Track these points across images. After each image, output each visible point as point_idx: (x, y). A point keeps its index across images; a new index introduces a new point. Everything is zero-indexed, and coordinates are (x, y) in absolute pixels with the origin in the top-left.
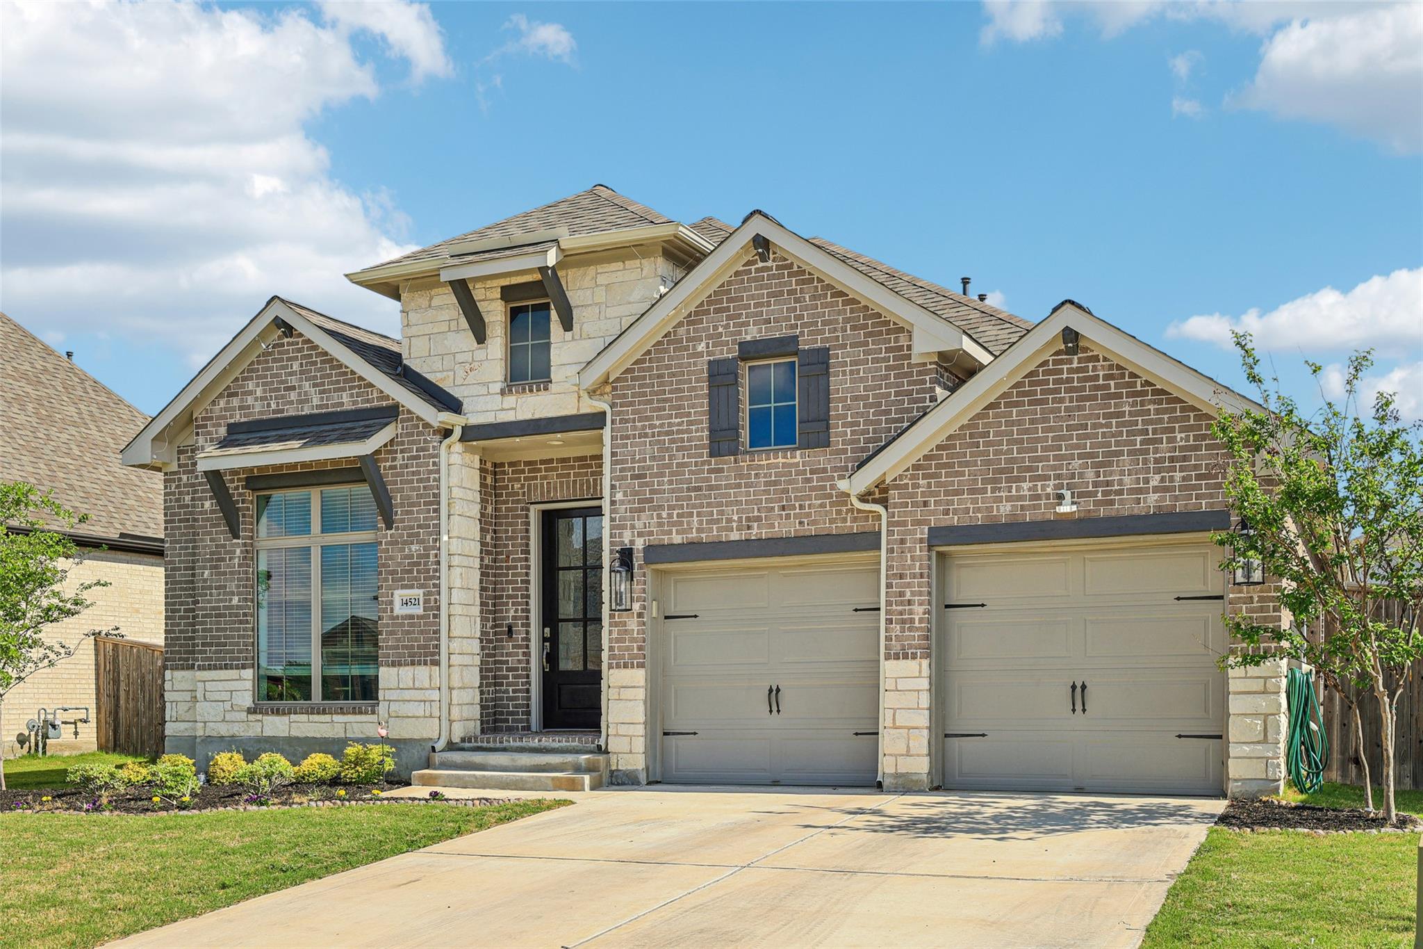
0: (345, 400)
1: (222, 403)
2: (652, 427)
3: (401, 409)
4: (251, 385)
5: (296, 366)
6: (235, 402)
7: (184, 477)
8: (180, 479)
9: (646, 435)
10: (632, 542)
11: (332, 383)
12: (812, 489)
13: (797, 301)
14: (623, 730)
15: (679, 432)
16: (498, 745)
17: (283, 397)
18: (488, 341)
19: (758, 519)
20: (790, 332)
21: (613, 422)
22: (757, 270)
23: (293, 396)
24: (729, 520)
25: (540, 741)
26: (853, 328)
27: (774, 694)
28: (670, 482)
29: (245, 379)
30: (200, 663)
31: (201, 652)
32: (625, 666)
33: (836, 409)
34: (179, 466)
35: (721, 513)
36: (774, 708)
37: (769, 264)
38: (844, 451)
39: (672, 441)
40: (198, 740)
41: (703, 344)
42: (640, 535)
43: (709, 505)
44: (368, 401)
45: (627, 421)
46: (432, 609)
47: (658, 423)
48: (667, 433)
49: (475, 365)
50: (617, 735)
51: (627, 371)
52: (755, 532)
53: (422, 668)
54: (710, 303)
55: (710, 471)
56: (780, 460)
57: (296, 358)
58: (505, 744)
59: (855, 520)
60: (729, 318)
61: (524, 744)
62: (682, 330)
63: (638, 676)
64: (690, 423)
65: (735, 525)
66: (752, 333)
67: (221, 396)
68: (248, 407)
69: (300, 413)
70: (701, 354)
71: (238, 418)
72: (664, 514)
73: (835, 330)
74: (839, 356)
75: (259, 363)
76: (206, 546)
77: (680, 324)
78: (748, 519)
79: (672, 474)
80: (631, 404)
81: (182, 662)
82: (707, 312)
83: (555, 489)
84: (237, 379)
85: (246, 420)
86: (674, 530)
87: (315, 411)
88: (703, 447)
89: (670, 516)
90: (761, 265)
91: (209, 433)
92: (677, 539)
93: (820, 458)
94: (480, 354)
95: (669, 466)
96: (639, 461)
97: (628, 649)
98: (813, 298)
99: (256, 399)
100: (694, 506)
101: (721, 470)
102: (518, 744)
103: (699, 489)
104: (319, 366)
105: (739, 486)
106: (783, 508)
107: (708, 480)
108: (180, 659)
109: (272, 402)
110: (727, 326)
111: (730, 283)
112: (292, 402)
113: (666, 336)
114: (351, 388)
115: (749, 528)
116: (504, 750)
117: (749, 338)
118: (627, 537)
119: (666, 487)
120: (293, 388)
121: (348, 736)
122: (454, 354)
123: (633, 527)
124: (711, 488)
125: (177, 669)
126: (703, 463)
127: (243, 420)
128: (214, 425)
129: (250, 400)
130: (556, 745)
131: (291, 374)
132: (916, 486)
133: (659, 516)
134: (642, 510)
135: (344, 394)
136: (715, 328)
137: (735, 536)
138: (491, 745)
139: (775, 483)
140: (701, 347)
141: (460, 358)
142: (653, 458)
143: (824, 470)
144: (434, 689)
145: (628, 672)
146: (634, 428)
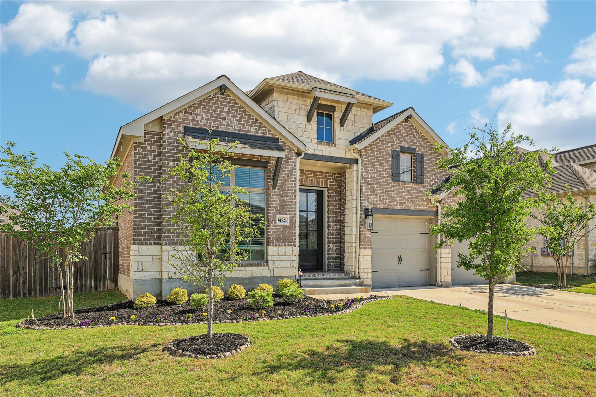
0: (252, 130)
1: (181, 116)
2: (375, 168)
3: (280, 140)
4: (199, 111)
5: (226, 109)
6: (190, 117)
7: (149, 147)
8: (145, 147)
9: (372, 170)
10: (368, 206)
11: (245, 121)
12: (419, 196)
13: (415, 138)
14: (365, 270)
15: (382, 171)
16: (314, 278)
17: (218, 121)
18: (312, 122)
19: (405, 203)
20: (414, 147)
21: (362, 163)
22: (405, 125)
23: (224, 122)
24: (397, 202)
25: (330, 275)
26: (429, 150)
27: (400, 258)
28: (380, 187)
29: (195, 107)
30: (166, 242)
31: (166, 236)
32: (366, 249)
33: (426, 173)
34: (145, 140)
35: (395, 200)
36: (400, 263)
37: (407, 124)
38: (427, 186)
39: (381, 174)
40: (164, 281)
41: (390, 144)
42: (371, 204)
43: (391, 197)
44: (264, 133)
45: (366, 164)
46: (293, 223)
47: (376, 167)
48: (379, 171)
49: (306, 130)
50: (363, 272)
51: (366, 147)
52: (404, 207)
53: (289, 247)
54: (392, 131)
55: (392, 186)
56: (411, 186)
57: (226, 106)
58: (317, 277)
59: (429, 207)
60: (397, 138)
61: (324, 277)
62: (384, 138)
63: (369, 252)
64: (386, 169)
65: (398, 204)
66: (403, 144)
67: (181, 112)
68: (198, 121)
69: (228, 131)
70: (389, 147)
71: (191, 125)
72: (378, 198)
73: (425, 149)
74: (426, 157)
75: (204, 102)
76: (170, 184)
77: (383, 136)
78: (402, 203)
79: (381, 185)
80: (368, 158)
81: (146, 241)
82: (391, 134)
83: (305, 181)
84: (191, 106)
85: (196, 127)
86: (381, 203)
87: (236, 132)
88: (390, 177)
89: (380, 198)
90: (405, 123)
91: (173, 128)
92: (382, 207)
93: (421, 187)
94: (308, 126)
95: (379, 182)
96: (370, 179)
97: (367, 242)
98: (419, 138)
99: (202, 118)
100: (387, 196)
101: (394, 186)
102: (322, 277)
103: (388, 191)
104: (239, 112)
105: (400, 192)
106: (412, 201)
107: (391, 188)
108: (144, 240)
109: (212, 122)
110: (396, 140)
111: (397, 126)
112: (224, 125)
113: (378, 138)
114: (255, 126)
115: (402, 205)
116: (317, 279)
117: (403, 146)
118: (366, 204)
119: (379, 189)
120: (225, 119)
121: (253, 276)
122: (298, 124)
123: (368, 201)
124: (392, 191)
125: (143, 244)
126: (390, 183)
127: (194, 126)
128: (176, 125)
129: (199, 118)
130: (336, 277)
131: (223, 112)
132: (448, 199)
133: (377, 198)
134: (371, 195)
135: (252, 128)
136: (393, 140)
137: (398, 208)
138: (311, 278)
139: (410, 193)
140: (389, 145)
141: (300, 125)
142: (375, 178)
143: (422, 191)
144: (293, 256)
145: (367, 250)
146: (369, 167)
